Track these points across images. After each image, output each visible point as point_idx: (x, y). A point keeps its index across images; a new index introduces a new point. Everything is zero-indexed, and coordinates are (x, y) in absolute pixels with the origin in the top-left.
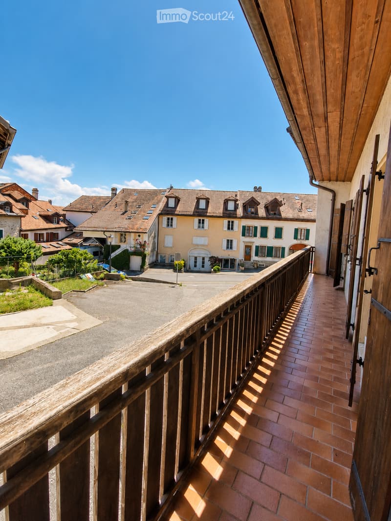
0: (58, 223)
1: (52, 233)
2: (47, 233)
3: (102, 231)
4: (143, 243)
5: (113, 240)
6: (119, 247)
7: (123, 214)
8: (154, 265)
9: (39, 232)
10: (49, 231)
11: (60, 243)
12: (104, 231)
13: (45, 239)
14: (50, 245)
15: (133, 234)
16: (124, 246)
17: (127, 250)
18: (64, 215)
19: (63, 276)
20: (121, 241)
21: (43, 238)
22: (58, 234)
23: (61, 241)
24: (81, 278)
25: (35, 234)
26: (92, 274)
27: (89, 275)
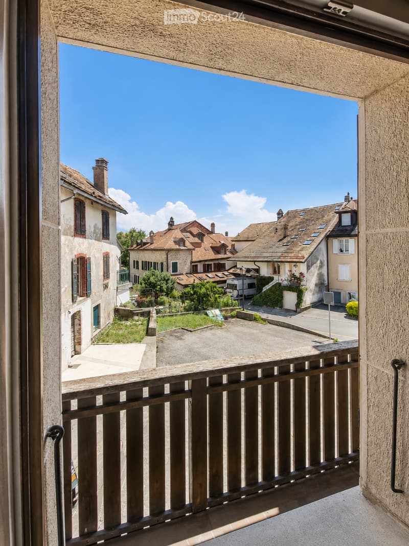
0: (225, 253)
1: (219, 264)
2: (214, 264)
3: (252, 261)
4: (298, 275)
5: (265, 271)
6: (271, 279)
7: (280, 240)
8: (319, 304)
9: (207, 263)
10: (217, 262)
11: (226, 273)
12: (255, 262)
13: (213, 270)
14: (216, 275)
15: (287, 265)
16: (277, 279)
17: (280, 284)
18: (233, 246)
19: (188, 310)
20: (275, 272)
21: (211, 269)
22: (225, 264)
23: (227, 271)
24: (206, 314)
25: (204, 265)
26: (221, 311)
27: (217, 312)
